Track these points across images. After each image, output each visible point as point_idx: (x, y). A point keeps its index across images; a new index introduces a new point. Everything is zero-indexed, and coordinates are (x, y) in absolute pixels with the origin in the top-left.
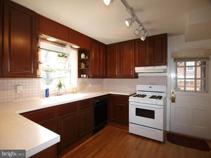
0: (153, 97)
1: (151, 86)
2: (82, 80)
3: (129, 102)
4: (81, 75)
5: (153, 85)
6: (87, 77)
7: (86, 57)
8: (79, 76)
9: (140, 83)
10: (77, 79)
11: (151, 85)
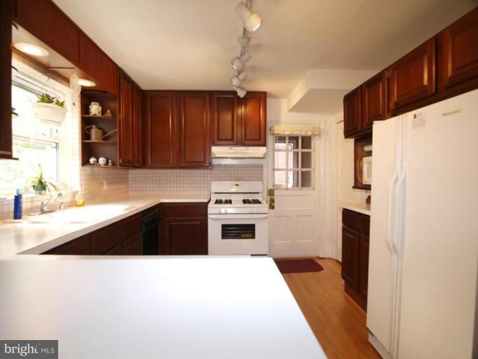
0: (245, 202)
1: (237, 183)
2: (89, 172)
3: (209, 216)
4: (90, 158)
5: (242, 180)
6: (110, 164)
7: (103, 112)
8: (85, 162)
9: (216, 179)
10: (81, 169)
11: (238, 180)
